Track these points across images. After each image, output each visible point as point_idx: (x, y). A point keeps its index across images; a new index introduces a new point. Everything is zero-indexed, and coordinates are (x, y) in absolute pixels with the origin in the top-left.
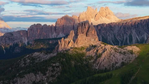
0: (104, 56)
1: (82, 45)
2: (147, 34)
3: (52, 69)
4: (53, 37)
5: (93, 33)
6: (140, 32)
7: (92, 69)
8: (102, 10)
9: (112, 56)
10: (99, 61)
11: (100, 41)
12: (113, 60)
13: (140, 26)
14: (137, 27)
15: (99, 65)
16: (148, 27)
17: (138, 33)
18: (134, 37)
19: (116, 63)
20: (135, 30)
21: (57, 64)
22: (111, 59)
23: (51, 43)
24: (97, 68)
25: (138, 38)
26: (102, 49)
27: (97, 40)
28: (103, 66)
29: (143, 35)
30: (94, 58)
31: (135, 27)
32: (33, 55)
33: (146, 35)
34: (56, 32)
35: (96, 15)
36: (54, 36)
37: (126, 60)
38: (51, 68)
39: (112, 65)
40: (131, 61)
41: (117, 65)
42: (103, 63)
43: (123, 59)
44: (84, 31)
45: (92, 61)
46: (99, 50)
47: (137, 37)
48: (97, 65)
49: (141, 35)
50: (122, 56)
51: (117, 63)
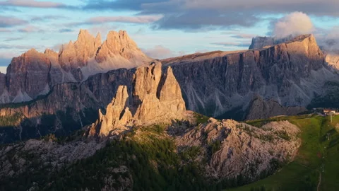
0: (228, 147)
1: (154, 121)
2: (220, 92)
3: (113, 181)
4: (4, 102)
5: (174, 92)
6: (205, 89)
7: (205, 179)
8: (112, 39)
9: (245, 146)
10: (219, 157)
11: (189, 111)
12: (250, 156)
13: (205, 74)
14: (198, 77)
15: (219, 168)
16: (221, 76)
17: (200, 91)
18: (192, 99)
19: (258, 162)
20: (192, 83)
21: (123, 169)
22: (245, 153)
23: (4, 114)
24: (216, 175)
25: (200, 101)
26: (215, 130)
27: (182, 109)
28: (230, 171)
29: (211, 95)
30: (203, 152)
31: (193, 77)
32: (24, 146)
33: (219, 94)
34: (8, 90)
35: (100, 48)
36: (5, 100)
37: (279, 156)
38: (111, 180)
39: (248, 167)
40: (290, 156)
41: (262, 167)
42: (228, 163)
43: (271, 153)
44: (152, 86)
45: (199, 159)
46: (208, 131)
47: (199, 98)
48: (215, 167)
49: (208, 95)
50: (268, 145)
51: (261, 162)
